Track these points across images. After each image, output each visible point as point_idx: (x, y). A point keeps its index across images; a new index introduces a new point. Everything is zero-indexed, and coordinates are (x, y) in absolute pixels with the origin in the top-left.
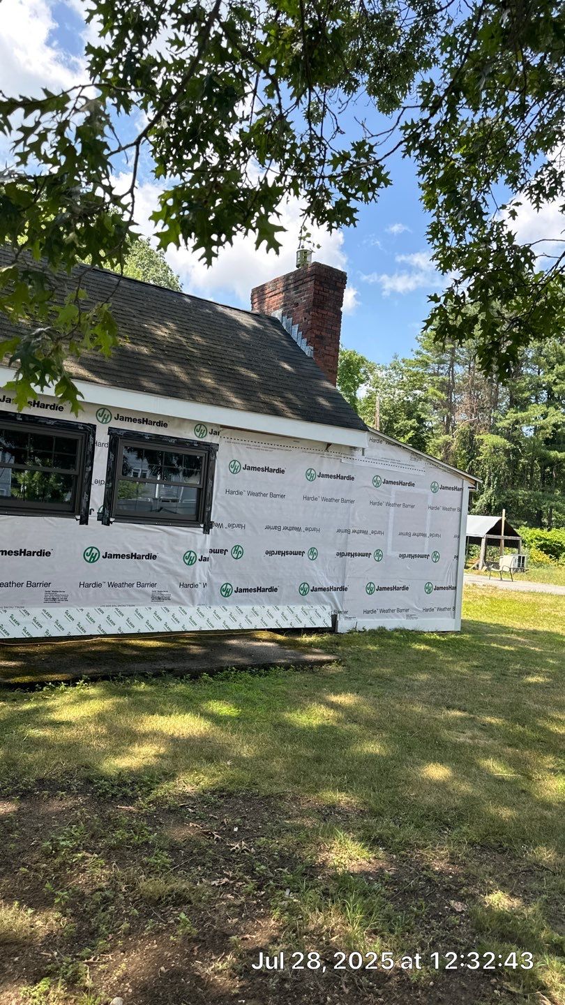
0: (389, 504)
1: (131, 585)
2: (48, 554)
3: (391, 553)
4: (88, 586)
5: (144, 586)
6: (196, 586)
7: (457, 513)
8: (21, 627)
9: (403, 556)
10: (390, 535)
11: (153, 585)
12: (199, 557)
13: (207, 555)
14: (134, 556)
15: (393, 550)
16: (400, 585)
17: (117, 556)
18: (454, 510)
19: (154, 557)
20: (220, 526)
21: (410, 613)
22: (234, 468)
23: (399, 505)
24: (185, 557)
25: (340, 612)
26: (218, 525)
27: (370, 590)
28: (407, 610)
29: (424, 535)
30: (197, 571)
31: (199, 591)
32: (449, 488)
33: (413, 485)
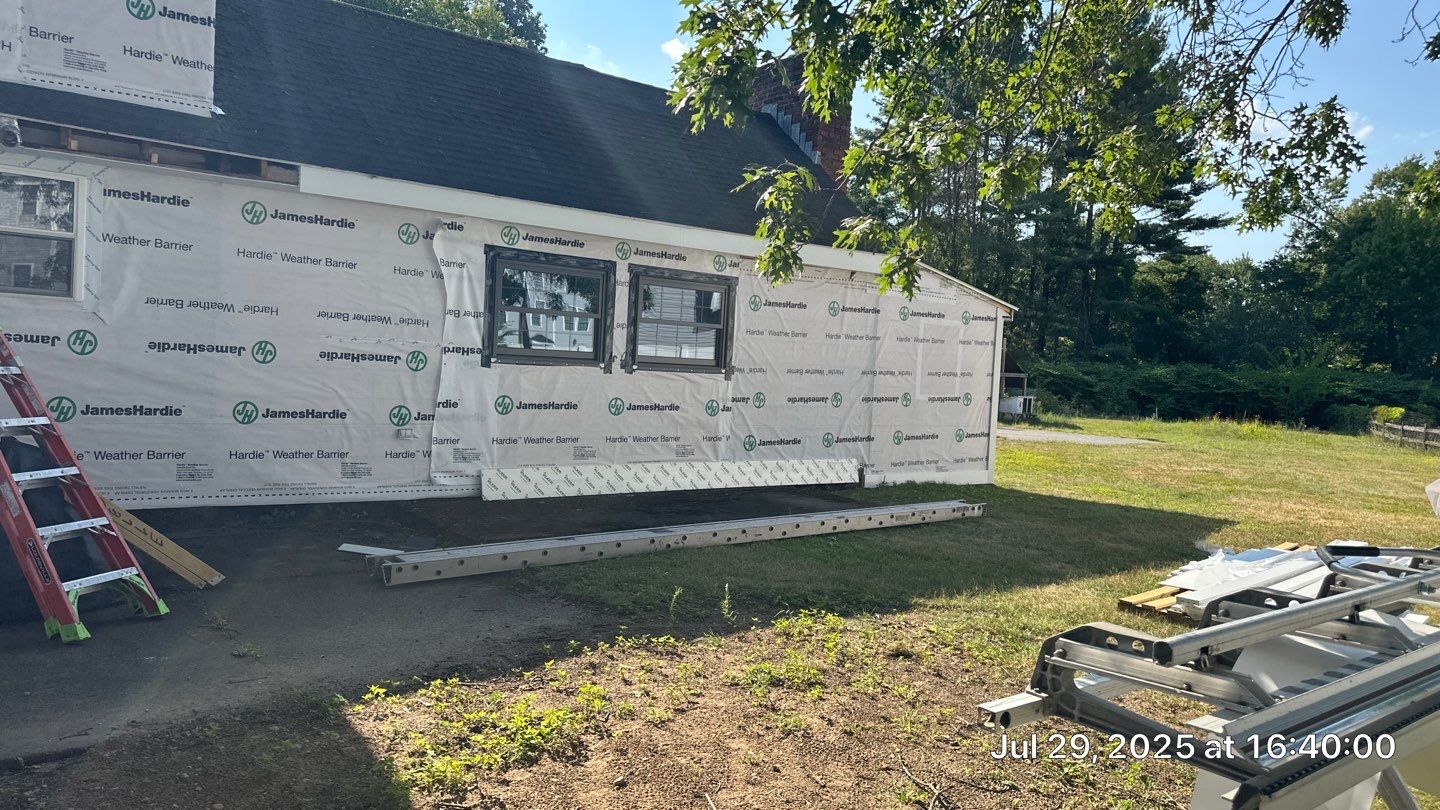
0: (917, 340)
1: (655, 439)
2: (575, 407)
3: (919, 396)
4: (614, 440)
5: (667, 440)
6: (720, 439)
7: (991, 347)
8: (554, 487)
9: (932, 400)
10: (919, 374)
11: (677, 439)
12: (721, 407)
13: (729, 404)
14: (656, 407)
15: (922, 393)
16: (930, 432)
17: (640, 407)
18: (987, 343)
19: (677, 408)
20: (741, 371)
21: (940, 464)
22: (755, 305)
23: (928, 341)
24: (708, 408)
25: (866, 466)
26: (740, 370)
27: (898, 439)
28: (936, 462)
29: (955, 375)
30: (721, 423)
31: (722, 445)
32: (982, 319)
33: (943, 316)
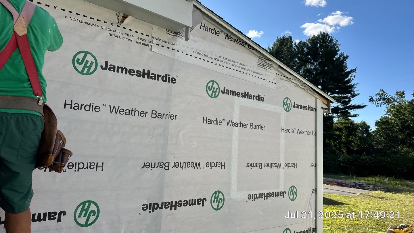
0: (230, 123)
3: (236, 194)
7: (313, 137)
9: (253, 197)
10: (234, 167)
15: (239, 189)
18: (309, 133)
23: (245, 126)
29: (278, 166)
32: (303, 107)
33: (262, 99)
